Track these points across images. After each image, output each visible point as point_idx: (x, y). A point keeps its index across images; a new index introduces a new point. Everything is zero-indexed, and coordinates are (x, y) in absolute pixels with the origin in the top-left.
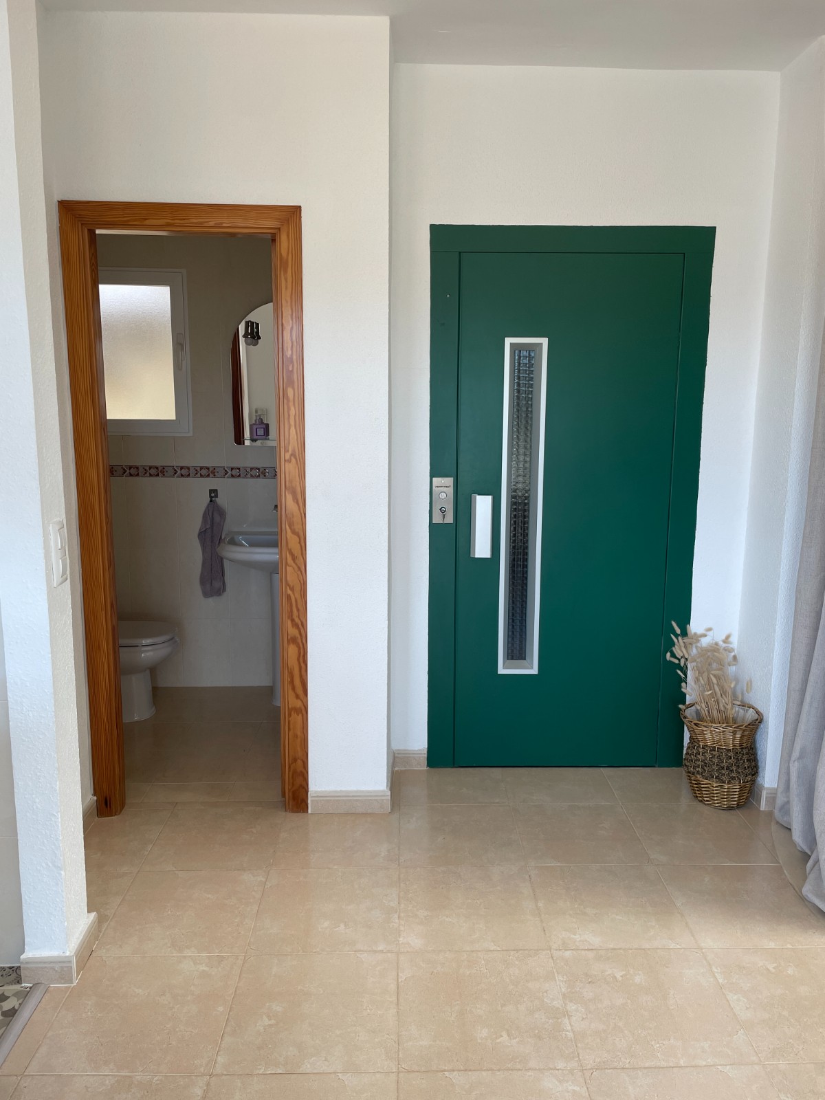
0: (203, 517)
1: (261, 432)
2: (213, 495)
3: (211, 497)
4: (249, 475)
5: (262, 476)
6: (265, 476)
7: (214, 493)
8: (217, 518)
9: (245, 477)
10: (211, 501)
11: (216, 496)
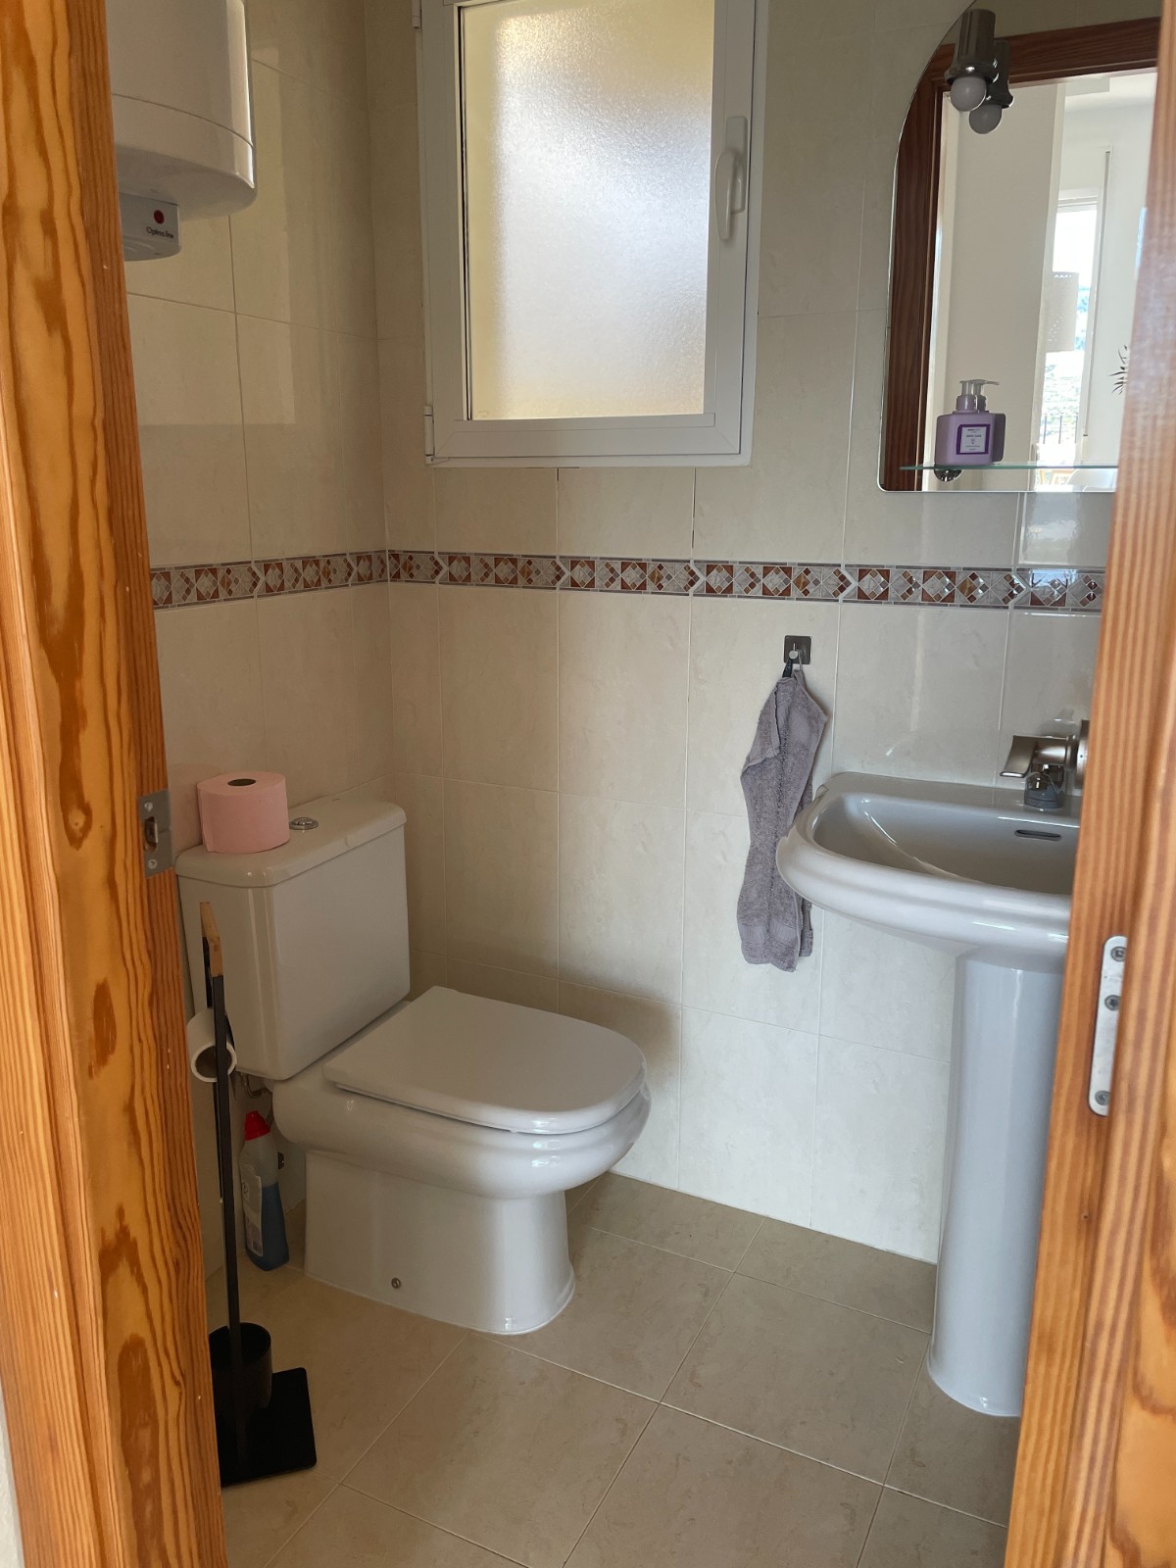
0: (761, 722)
1: (975, 440)
2: (794, 654)
3: (789, 662)
4: (917, 593)
5: (960, 598)
6: (972, 598)
7: (798, 647)
8: (800, 730)
9: (905, 599)
10: (787, 673)
11: (806, 659)
